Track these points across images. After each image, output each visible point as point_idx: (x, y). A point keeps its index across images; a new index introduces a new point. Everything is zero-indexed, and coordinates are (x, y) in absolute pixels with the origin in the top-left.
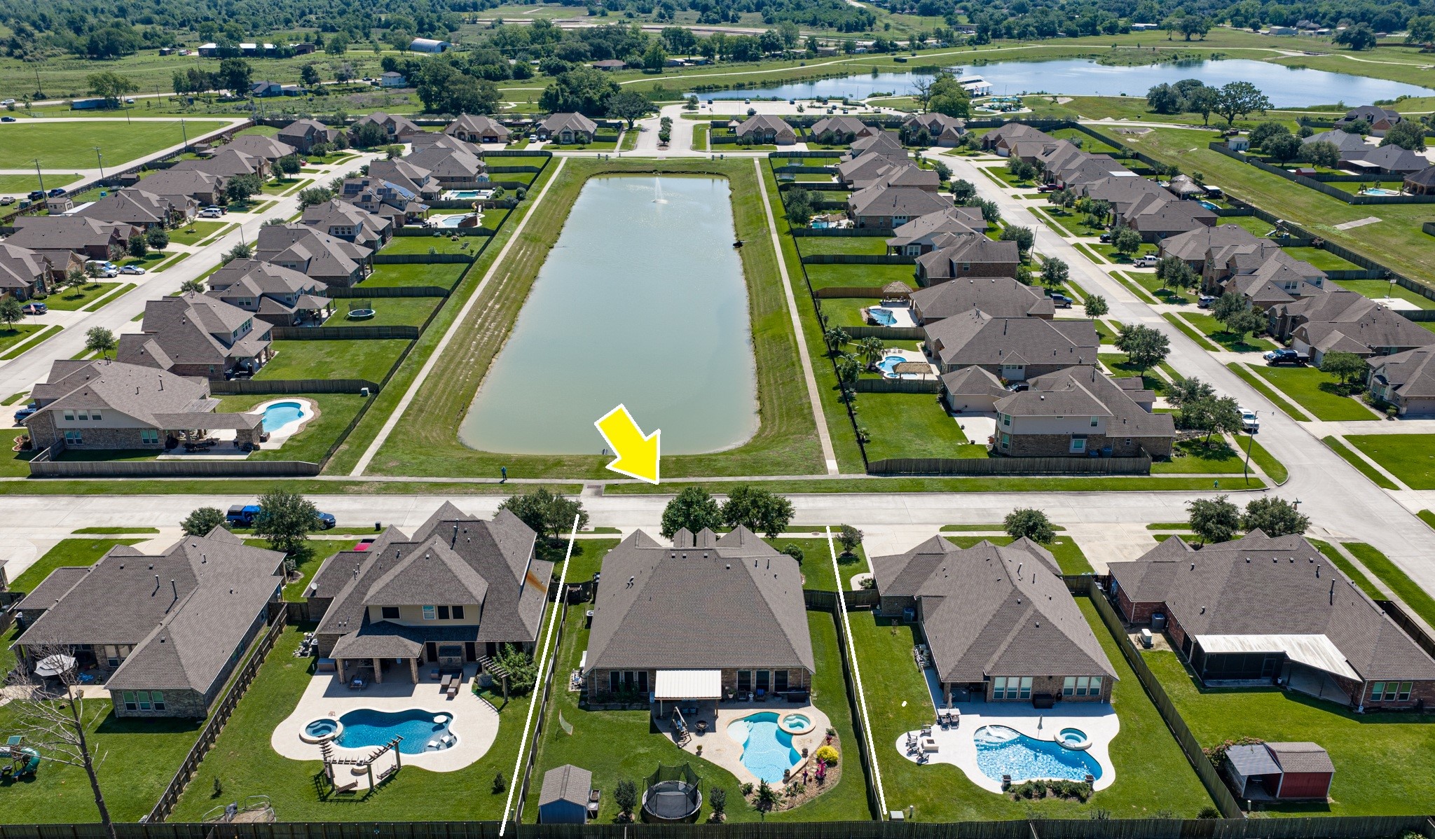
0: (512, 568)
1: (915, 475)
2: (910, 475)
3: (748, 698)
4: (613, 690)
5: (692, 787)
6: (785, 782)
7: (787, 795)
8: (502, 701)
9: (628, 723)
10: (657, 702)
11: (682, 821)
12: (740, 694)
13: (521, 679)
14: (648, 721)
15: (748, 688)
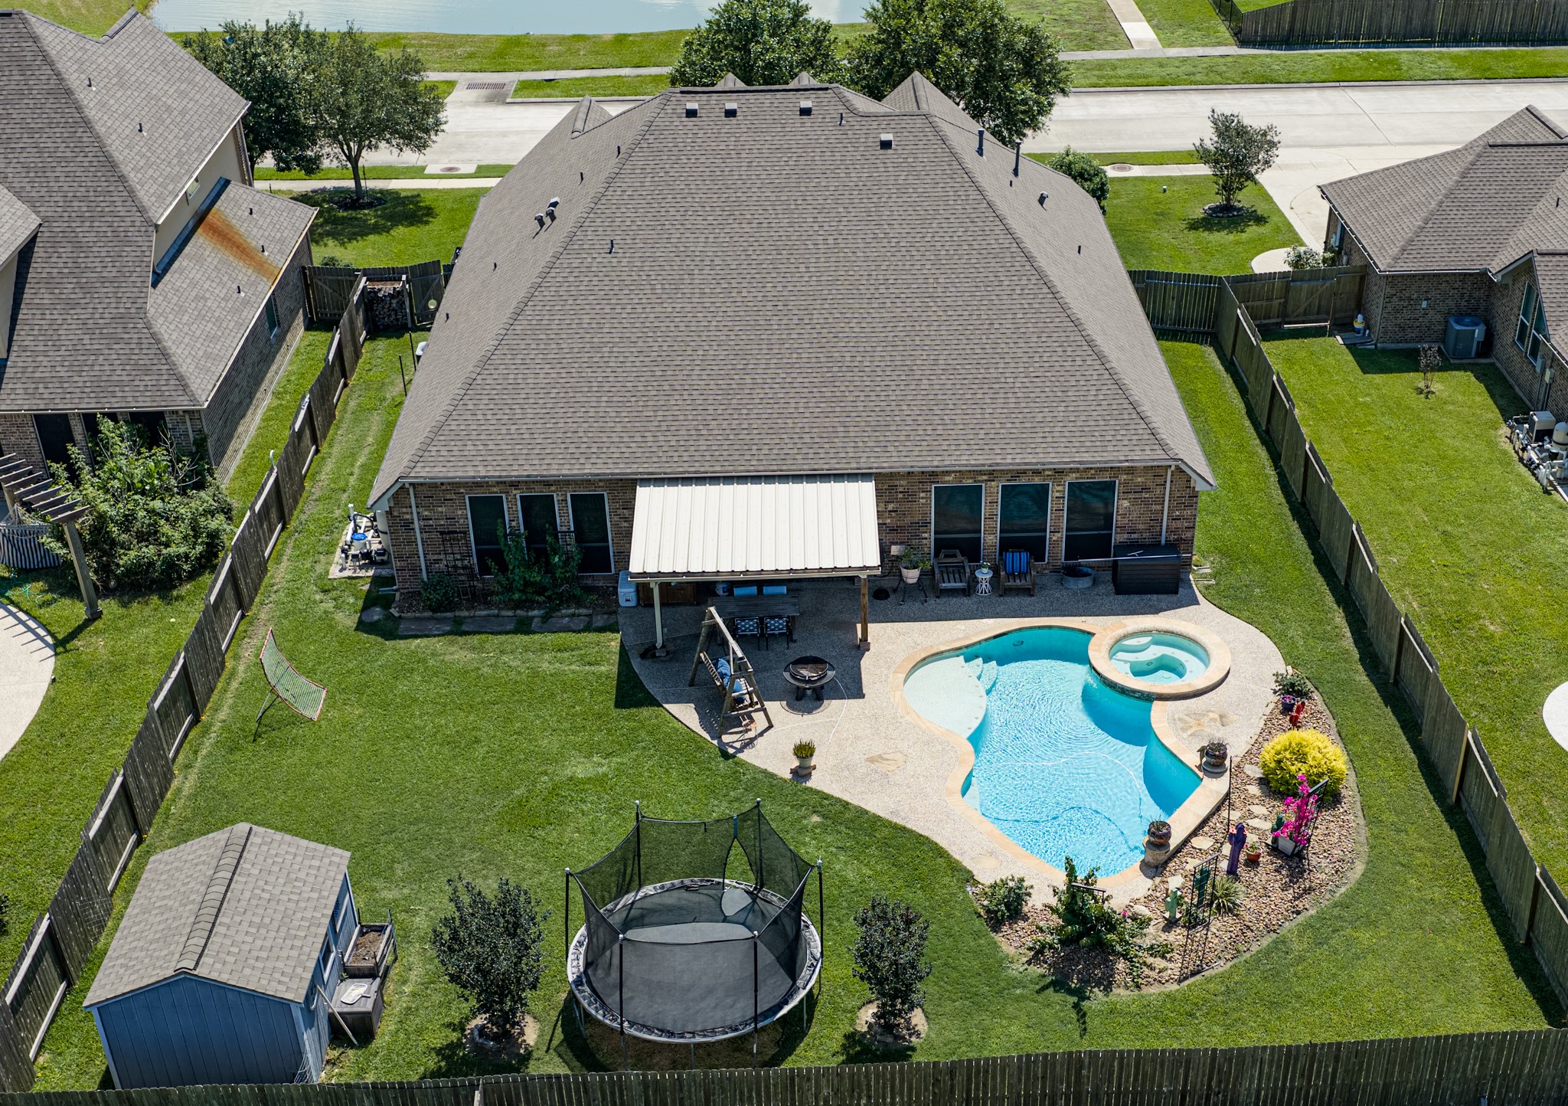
0: (126, 169)
1: (1368, 45)
2: (1356, 45)
3: (974, 581)
4: (485, 569)
5: (776, 902)
6: (1154, 869)
7: (1170, 924)
8: (74, 611)
9: (535, 673)
10: (643, 591)
11: (738, 1045)
12: (945, 569)
13: (149, 535)
14: (609, 668)
15: (972, 551)
